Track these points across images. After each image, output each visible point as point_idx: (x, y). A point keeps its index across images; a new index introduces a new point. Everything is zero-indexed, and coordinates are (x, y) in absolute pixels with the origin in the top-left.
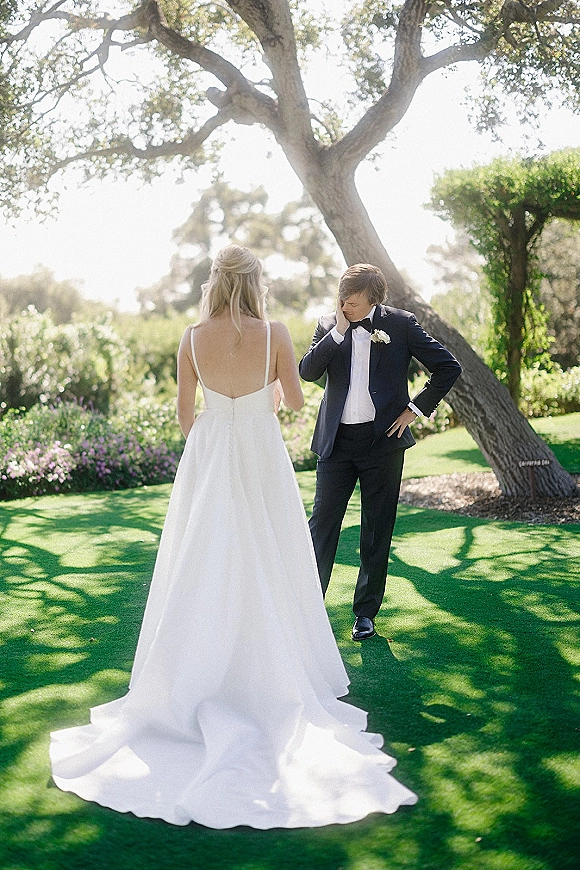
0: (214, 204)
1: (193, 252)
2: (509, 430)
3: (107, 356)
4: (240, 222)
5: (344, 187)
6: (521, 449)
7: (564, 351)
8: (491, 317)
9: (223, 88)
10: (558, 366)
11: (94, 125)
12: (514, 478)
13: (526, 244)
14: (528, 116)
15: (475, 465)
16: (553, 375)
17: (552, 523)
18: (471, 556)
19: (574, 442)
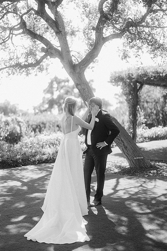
0: (55, 83)
1: (49, 96)
2: (131, 148)
3: (20, 126)
4: (62, 88)
5: (81, 76)
6: (135, 154)
7: (151, 122)
8: (128, 113)
9: (46, 47)
10: (147, 127)
11: (11, 59)
12: (133, 162)
13: (138, 92)
14: (137, 55)
15: (123, 158)
16: (146, 130)
17: (143, 177)
18: (117, 189)
19: (152, 150)
